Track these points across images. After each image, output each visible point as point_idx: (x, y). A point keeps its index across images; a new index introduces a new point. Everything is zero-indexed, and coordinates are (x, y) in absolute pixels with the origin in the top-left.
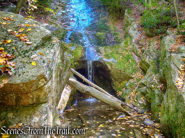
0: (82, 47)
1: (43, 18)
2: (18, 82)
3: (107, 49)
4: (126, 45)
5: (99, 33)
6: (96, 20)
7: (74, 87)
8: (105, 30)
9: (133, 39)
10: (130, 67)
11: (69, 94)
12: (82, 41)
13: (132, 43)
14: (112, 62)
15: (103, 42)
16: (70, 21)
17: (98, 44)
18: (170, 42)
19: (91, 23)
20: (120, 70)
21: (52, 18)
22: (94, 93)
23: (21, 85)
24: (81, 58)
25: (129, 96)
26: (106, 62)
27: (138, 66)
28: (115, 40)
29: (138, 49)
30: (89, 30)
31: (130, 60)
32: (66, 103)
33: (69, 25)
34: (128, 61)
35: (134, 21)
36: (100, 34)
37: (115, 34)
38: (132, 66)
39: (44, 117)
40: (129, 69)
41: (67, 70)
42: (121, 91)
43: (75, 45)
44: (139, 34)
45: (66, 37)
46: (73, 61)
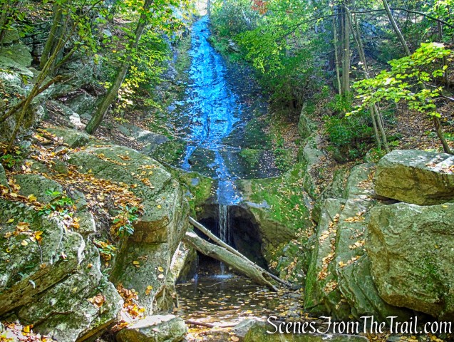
0: (211, 180)
1: (139, 118)
2: (149, 220)
3: (256, 184)
4: (294, 177)
5: (248, 151)
6: (244, 121)
7: (193, 245)
8: (261, 143)
9: (309, 166)
10: (295, 218)
11: (184, 258)
12: (213, 167)
13: (306, 174)
14: (263, 208)
15: (253, 169)
16: (192, 123)
17: (245, 173)
18: (358, 177)
19: (234, 129)
20: (276, 224)
21: (157, 117)
22: (223, 254)
23: (151, 223)
24: (207, 200)
25: (286, 268)
26: (252, 208)
27: (310, 217)
28: (276, 165)
29: (314, 186)
30: (228, 144)
31: (297, 207)
32: (179, 272)
33: (190, 132)
34: (292, 207)
35: (316, 128)
36: (249, 153)
37: (278, 154)
38: (299, 217)
39: (165, 253)
40: (292, 222)
41: (183, 219)
42: (275, 260)
43: (199, 176)
44: (322, 156)
45: (183, 158)
46: (193, 206)
